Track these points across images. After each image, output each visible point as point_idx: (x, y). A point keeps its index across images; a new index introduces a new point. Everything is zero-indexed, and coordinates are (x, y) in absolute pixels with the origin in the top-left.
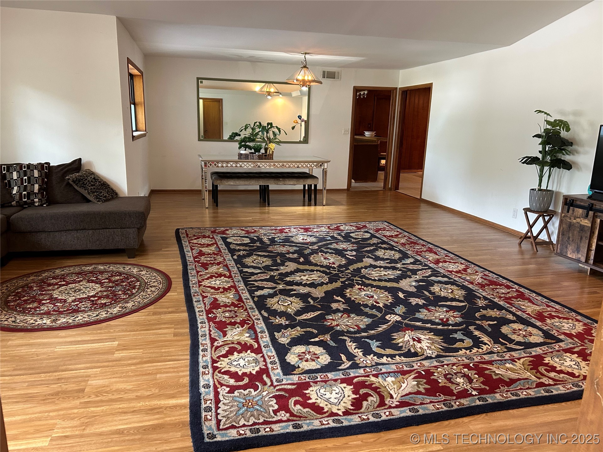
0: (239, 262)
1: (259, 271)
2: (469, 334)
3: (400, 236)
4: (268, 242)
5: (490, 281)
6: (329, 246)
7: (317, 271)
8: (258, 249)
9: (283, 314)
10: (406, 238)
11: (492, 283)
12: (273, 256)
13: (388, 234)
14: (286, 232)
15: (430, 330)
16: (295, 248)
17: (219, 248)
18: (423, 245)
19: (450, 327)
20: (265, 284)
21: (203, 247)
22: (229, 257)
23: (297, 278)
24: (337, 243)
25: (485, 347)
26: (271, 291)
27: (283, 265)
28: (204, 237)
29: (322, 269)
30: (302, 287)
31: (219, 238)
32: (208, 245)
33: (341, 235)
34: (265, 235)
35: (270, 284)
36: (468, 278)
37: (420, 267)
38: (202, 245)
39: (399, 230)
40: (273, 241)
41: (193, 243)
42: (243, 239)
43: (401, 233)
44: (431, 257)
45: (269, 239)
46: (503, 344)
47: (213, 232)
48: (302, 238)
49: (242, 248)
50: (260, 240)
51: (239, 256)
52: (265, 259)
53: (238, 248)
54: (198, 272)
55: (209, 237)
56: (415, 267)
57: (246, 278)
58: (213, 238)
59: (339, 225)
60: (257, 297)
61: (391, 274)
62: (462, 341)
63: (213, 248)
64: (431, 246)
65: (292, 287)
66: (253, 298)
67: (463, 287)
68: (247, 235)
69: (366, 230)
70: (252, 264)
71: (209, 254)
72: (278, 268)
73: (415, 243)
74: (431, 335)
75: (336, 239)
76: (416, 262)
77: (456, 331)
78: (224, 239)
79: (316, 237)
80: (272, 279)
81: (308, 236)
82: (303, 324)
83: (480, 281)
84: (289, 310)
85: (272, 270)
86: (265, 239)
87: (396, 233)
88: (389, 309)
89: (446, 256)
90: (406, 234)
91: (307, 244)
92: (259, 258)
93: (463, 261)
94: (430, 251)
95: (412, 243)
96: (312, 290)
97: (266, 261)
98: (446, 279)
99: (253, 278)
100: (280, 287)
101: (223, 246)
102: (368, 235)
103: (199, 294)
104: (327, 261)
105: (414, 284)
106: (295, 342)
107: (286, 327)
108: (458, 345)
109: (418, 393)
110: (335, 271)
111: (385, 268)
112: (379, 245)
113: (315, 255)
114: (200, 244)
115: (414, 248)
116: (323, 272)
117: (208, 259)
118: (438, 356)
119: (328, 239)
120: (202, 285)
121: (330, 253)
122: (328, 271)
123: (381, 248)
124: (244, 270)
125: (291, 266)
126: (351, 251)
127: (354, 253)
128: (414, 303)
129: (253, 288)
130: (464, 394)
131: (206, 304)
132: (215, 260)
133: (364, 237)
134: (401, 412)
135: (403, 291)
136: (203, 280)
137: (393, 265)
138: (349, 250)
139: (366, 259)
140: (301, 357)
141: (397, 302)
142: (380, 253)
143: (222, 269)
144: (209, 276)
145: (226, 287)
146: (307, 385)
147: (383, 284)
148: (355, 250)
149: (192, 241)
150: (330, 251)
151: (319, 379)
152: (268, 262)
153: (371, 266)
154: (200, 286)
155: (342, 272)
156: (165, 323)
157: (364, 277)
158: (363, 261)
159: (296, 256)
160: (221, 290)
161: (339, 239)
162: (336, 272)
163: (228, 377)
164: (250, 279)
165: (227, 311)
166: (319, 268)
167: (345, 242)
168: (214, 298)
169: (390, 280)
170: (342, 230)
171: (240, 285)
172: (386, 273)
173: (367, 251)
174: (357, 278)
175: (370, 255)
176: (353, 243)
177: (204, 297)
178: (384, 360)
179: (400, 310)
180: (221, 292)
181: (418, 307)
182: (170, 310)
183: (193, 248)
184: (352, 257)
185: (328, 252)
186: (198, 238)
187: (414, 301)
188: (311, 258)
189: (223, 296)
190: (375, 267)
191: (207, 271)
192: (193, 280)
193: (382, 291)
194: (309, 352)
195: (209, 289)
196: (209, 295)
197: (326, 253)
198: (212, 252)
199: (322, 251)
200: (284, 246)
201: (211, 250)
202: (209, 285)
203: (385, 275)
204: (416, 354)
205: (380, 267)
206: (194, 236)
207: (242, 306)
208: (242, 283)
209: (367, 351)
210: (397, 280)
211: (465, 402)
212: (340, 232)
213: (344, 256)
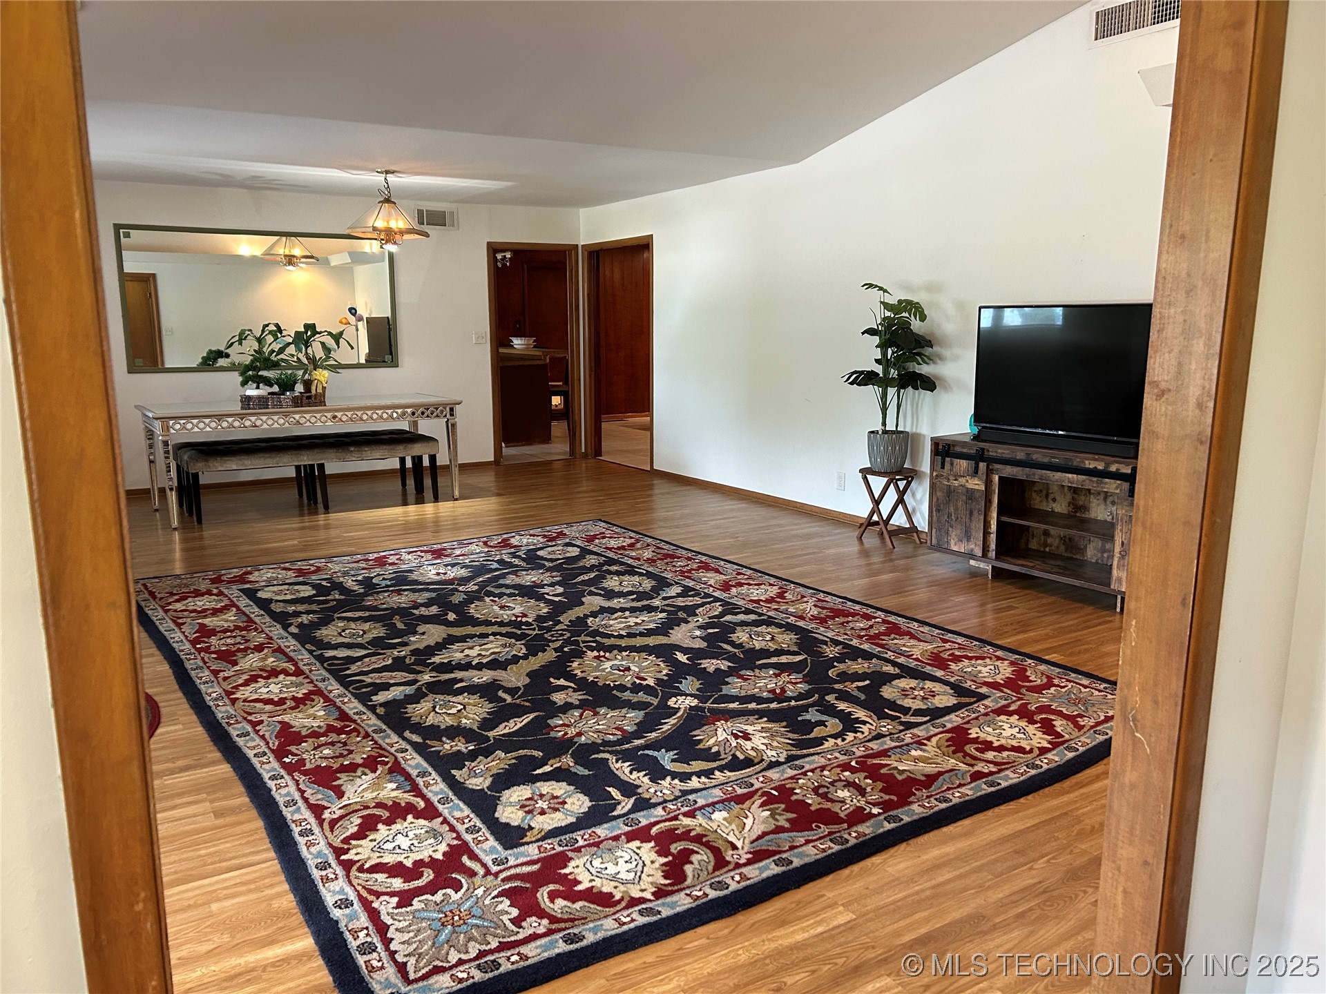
0: (306, 636)
1: (364, 652)
2: (830, 711)
3: (638, 545)
4: (360, 589)
5: (832, 610)
6: (501, 582)
7: (494, 634)
8: (341, 606)
9: (454, 732)
10: (652, 548)
11: (837, 613)
12: (385, 617)
13: (613, 543)
14: (393, 564)
15: (760, 714)
16: (427, 595)
17: (244, 613)
18: (689, 559)
19: (793, 703)
20: (386, 677)
21: (205, 617)
22: (277, 631)
23: (456, 654)
24: (515, 573)
25: (865, 728)
26: (409, 690)
27: (415, 633)
28: (198, 594)
29: (504, 630)
30: (475, 672)
31: (237, 593)
32: (215, 612)
33: (519, 557)
34: (345, 574)
35: (400, 676)
36: (791, 610)
37: (698, 600)
38: (199, 612)
39: (633, 535)
40: (368, 584)
41: (175, 611)
42: (296, 587)
43: (638, 541)
44: (712, 578)
45: (359, 582)
46: (893, 718)
47: (213, 581)
48: (434, 572)
49: (301, 608)
50: (340, 587)
51: (301, 626)
52: (366, 626)
53: (291, 609)
54: (215, 673)
55: (209, 593)
56: (689, 601)
57: (338, 670)
58: (221, 594)
59: (505, 536)
60: (381, 705)
61: (649, 621)
62: (822, 723)
63: (231, 616)
64: (704, 558)
65: (452, 676)
66: (373, 709)
67: (789, 628)
68: (301, 579)
69: (568, 540)
70: (341, 640)
71: (226, 631)
72: (405, 639)
73: (673, 557)
74: (763, 723)
75: (510, 565)
76: (686, 592)
77: (805, 709)
78: (251, 594)
79: (466, 567)
80: (398, 665)
81: (446, 566)
82: (506, 744)
83: (815, 611)
84: (464, 721)
85: (393, 646)
86: (349, 583)
87: (629, 541)
88: (669, 686)
89: (739, 574)
90: (650, 540)
91: (451, 582)
92: (353, 625)
93: (772, 580)
94: (706, 567)
95: (666, 556)
96: (498, 674)
97: (370, 630)
98: (753, 617)
99: (354, 668)
100: (426, 677)
101: (254, 611)
102: (574, 552)
103: (240, 719)
104: (509, 612)
105: (698, 633)
106: (504, 781)
107: (472, 756)
108: (817, 732)
109: (779, 830)
110: (534, 629)
111: (633, 610)
112: (604, 568)
113: (477, 603)
114: (195, 611)
115: (674, 566)
116: (508, 635)
117: (229, 641)
118: (790, 759)
119: (491, 567)
120: (238, 699)
121: (510, 595)
122: (519, 632)
123: (610, 573)
124: (326, 655)
125: (434, 634)
126: (552, 585)
127: (560, 590)
128: (711, 669)
129: (364, 690)
130: (859, 816)
131: (267, 736)
132: (247, 641)
133: (568, 555)
134: (762, 870)
135: (685, 651)
136: (236, 687)
137: (645, 603)
138: (546, 585)
139: (589, 597)
140: (527, 807)
141: (679, 672)
142: (612, 583)
143: (273, 659)
144: (245, 677)
145: (300, 695)
146: (563, 860)
147: (639, 642)
148: (558, 583)
149: (170, 607)
150: (508, 591)
151: (581, 843)
152: (378, 631)
153: (603, 610)
154: (234, 701)
155: (549, 629)
156: (180, 795)
157: (596, 633)
158: (583, 603)
159: (434, 610)
160: (289, 703)
161: (517, 566)
162: (537, 632)
163: (386, 875)
164: (348, 672)
165: (323, 745)
166: (495, 629)
167: (533, 569)
168: (280, 722)
169: (650, 633)
170: (516, 546)
171: (329, 688)
172: (638, 621)
173: (583, 583)
174: (583, 638)
175: (592, 589)
176: (550, 569)
177: (254, 724)
178: (694, 783)
179: (690, 684)
180: (292, 708)
181: (719, 678)
182: (180, 763)
183: (180, 621)
184: (559, 598)
185: (504, 594)
186: (186, 598)
187: (710, 665)
188: (472, 610)
189: (300, 715)
190: (612, 611)
191: (237, 668)
192: (211, 692)
193: (643, 655)
194: (541, 796)
195: (259, 705)
196: (264, 717)
197: (500, 595)
198: (231, 625)
199: (489, 594)
200: (399, 592)
201: (227, 621)
202: (255, 696)
203: (637, 624)
204: (748, 762)
205: (623, 610)
206: (172, 594)
207: (355, 730)
208: (332, 681)
209: (657, 773)
210: (664, 629)
211: (866, 829)
212: (513, 550)
213: (540, 598)
